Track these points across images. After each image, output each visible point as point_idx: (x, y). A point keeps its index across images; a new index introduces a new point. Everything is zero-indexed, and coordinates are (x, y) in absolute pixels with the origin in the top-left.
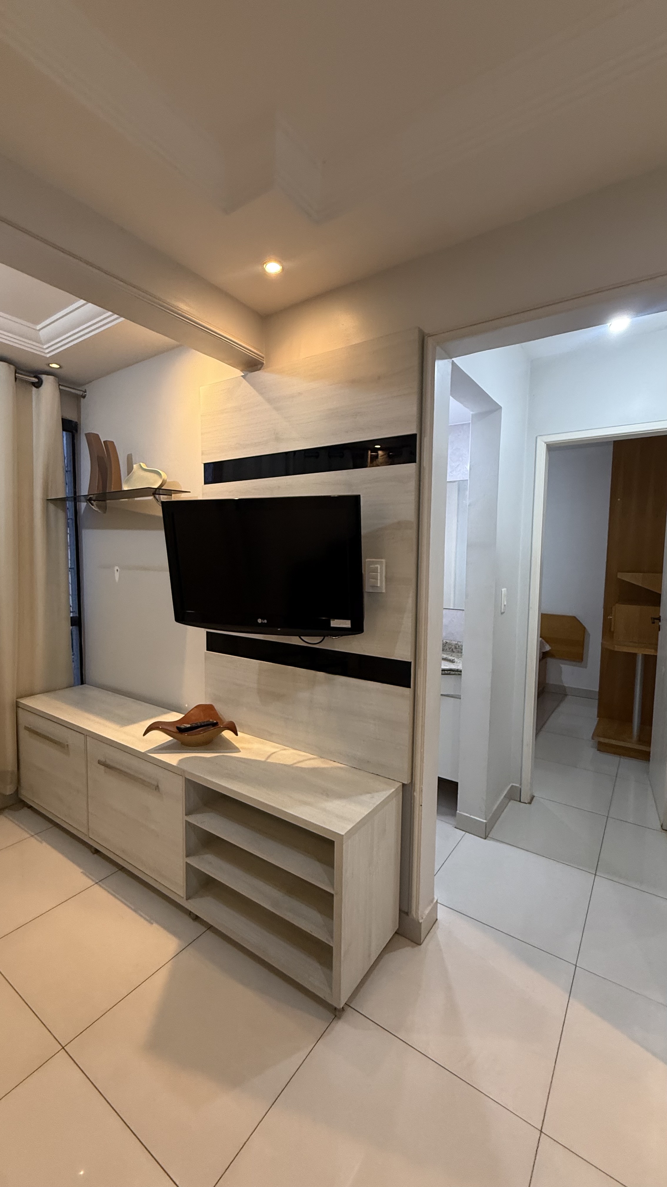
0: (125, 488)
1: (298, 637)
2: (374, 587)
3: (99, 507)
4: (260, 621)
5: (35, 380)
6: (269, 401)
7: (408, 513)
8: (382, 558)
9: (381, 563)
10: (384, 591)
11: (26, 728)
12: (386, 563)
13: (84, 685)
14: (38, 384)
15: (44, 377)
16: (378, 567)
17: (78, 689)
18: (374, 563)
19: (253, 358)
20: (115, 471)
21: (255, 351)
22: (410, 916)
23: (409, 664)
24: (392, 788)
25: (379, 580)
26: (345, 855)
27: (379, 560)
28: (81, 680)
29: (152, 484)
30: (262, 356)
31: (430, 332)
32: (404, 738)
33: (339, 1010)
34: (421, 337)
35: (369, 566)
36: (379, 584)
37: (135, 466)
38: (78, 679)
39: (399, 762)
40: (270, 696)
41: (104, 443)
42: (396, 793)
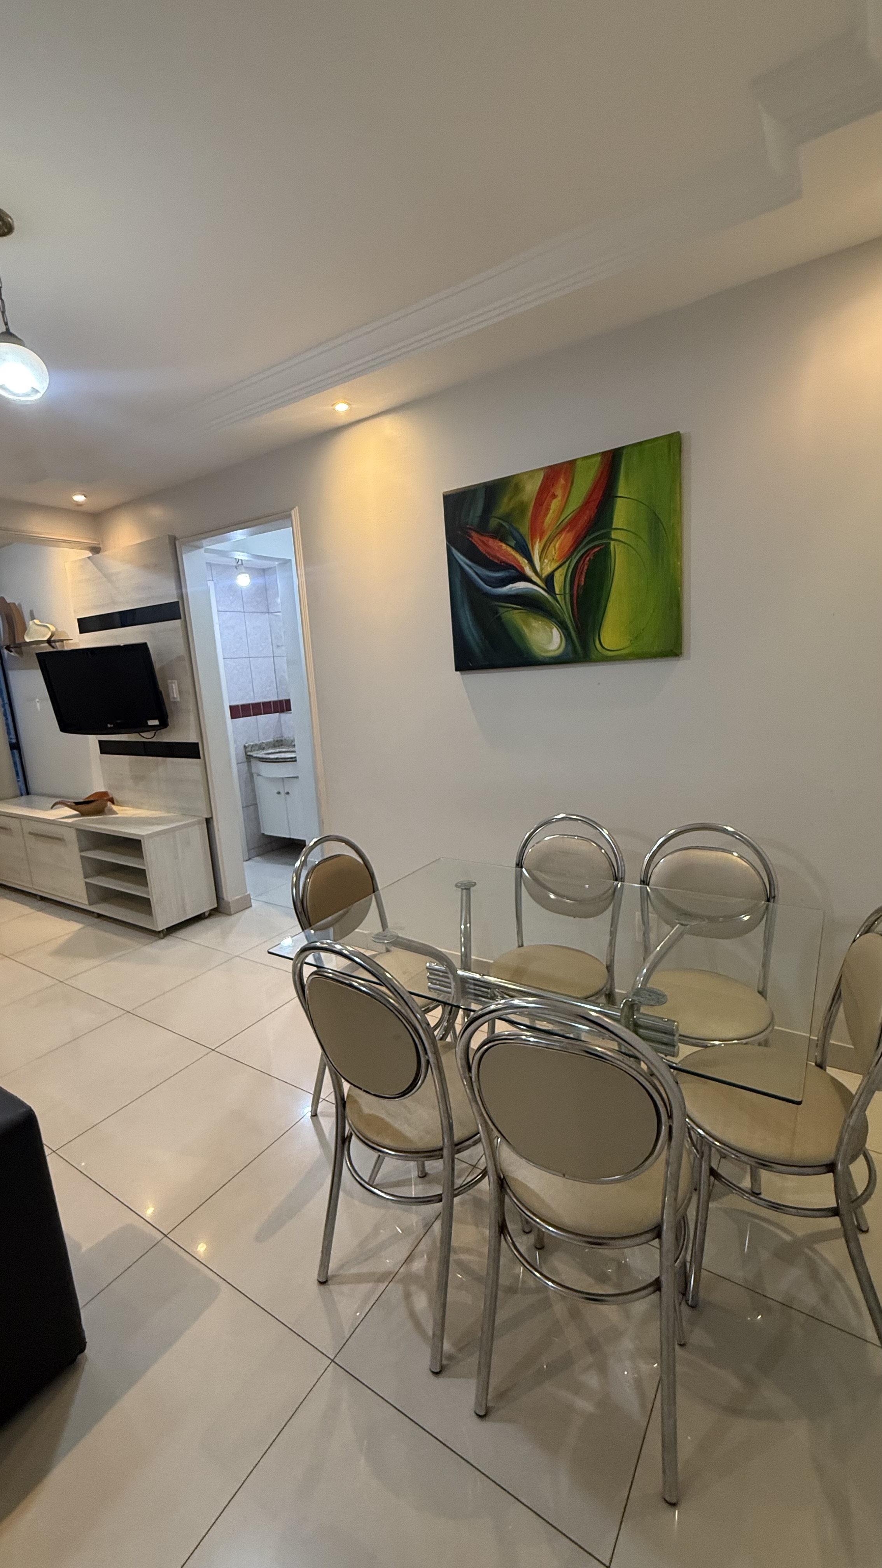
0: (27, 640)
1: (137, 734)
2: (174, 698)
3: (16, 652)
4: (109, 726)
6: (105, 576)
7: (181, 650)
8: (172, 679)
9: (174, 683)
10: (178, 699)
12: (177, 683)
13: (30, 796)
16: (174, 685)
17: (24, 798)
18: (171, 683)
19: (94, 546)
20: (18, 628)
21: (93, 542)
22: (223, 899)
23: (198, 743)
24: (196, 819)
25: (175, 694)
26: (148, 848)
27: (173, 681)
28: (28, 793)
29: (44, 636)
30: (99, 544)
31: (177, 536)
32: (201, 790)
33: (160, 932)
34: (173, 540)
35: (170, 685)
36: (175, 696)
37: (31, 623)
38: (24, 791)
39: (202, 805)
40: (138, 778)
41: (9, 604)
42: (199, 823)
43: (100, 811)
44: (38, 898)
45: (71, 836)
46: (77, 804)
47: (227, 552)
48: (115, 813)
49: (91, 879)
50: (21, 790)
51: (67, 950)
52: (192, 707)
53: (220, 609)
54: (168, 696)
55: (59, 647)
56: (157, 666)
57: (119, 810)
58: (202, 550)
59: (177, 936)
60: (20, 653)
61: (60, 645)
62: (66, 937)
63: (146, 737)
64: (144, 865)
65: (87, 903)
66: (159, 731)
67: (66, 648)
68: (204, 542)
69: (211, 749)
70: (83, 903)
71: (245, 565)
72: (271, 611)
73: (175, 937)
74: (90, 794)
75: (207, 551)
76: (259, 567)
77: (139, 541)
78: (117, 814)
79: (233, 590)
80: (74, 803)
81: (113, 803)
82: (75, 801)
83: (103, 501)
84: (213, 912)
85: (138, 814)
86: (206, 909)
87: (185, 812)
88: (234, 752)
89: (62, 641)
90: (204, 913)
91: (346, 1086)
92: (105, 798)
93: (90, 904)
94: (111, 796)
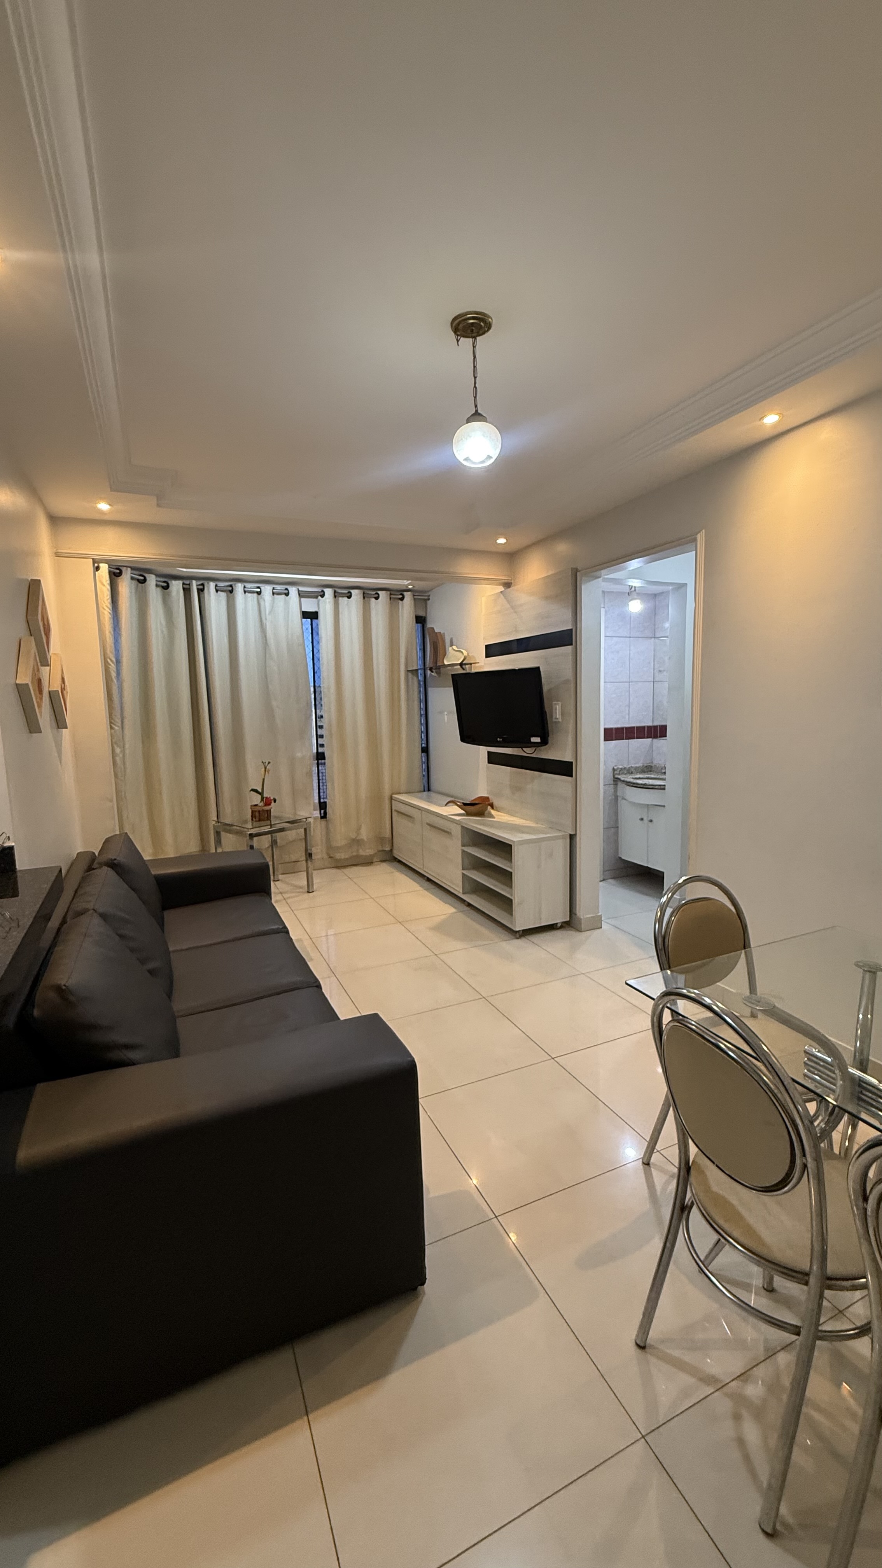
0: (446, 663)
1: (520, 749)
2: (556, 718)
3: (436, 672)
4: (498, 739)
5: (401, 596)
6: (512, 607)
7: (569, 674)
8: (558, 701)
9: (558, 704)
10: (560, 720)
11: (396, 811)
12: (562, 705)
13: (430, 792)
14: (402, 599)
15: (405, 593)
16: (558, 707)
17: (426, 793)
18: (556, 704)
19: (506, 581)
20: (441, 652)
21: (505, 578)
22: (576, 914)
23: (572, 763)
24: (561, 834)
25: (558, 715)
26: (517, 852)
27: (559, 702)
28: (429, 790)
29: (459, 660)
30: (511, 580)
31: (579, 568)
32: (570, 806)
33: (516, 932)
34: (575, 572)
35: (554, 706)
36: (558, 717)
37: (450, 648)
38: (426, 789)
39: (569, 822)
40: (516, 789)
41: (436, 633)
42: (563, 837)
43: (481, 814)
44: (426, 878)
45: (457, 831)
46: (465, 804)
47: (622, 579)
48: (492, 817)
49: (467, 871)
50: (424, 787)
51: (441, 928)
52: (571, 727)
53: (608, 634)
54: (552, 716)
55: (468, 669)
56: (545, 688)
57: (497, 815)
58: (600, 579)
59: (533, 940)
60: (439, 673)
61: (469, 667)
62: (443, 917)
63: (528, 752)
64: (511, 868)
65: (461, 891)
66: (538, 748)
67: (473, 671)
68: (603, 572)
69: (583, 770)
70: (458, 890)
71: (637, 591)
72: (657, 636)
73: (528, 939)
74: (475, 798)
75: (605, 580)
76: (651, 593)
77: (544, 575)
78: (494, 818)
79: (625, 617)
80: (463, 803)
81: (492, 808)
82: (463, 802)
83: (520, 541)
84: (564, 925)
85: (512, 821)
86: (559, 920)
87: (553, 826)
88: (603, 772)
89: (471, 664)
90: (557, 923)
91: (693, 1150)
92: (487, 803)
93: (464, 893)
94: (491, 802)
